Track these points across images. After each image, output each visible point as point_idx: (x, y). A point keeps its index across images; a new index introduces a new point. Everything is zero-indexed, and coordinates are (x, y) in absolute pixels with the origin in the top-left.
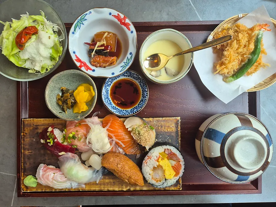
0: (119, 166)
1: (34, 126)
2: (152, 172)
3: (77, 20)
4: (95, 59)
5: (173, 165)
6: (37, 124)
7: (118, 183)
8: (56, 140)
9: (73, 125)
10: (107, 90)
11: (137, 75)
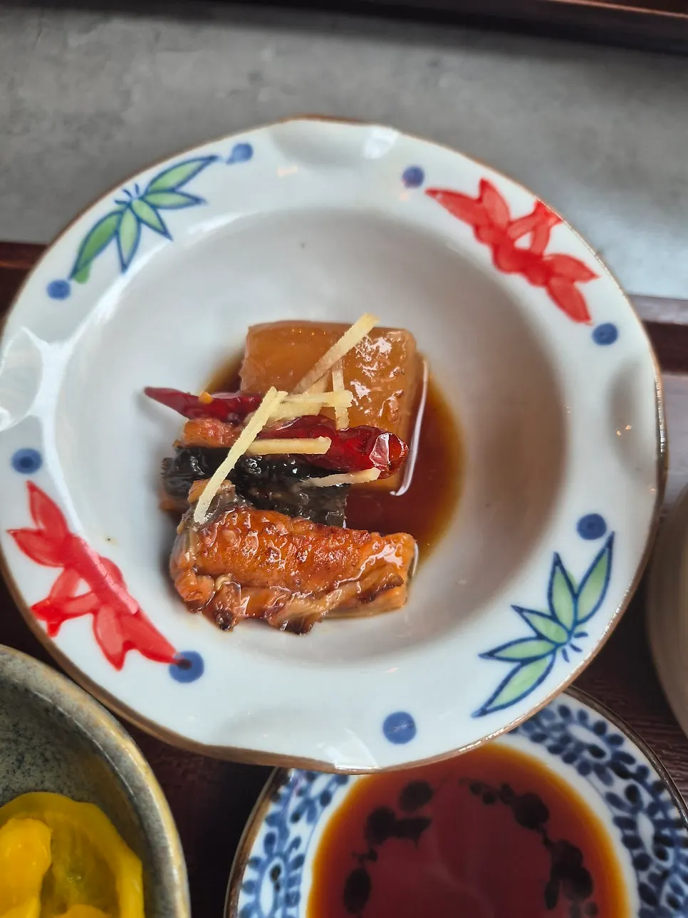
3: (118, 194)
4: (223, 542)
10: (294, 855)
11: (599, 729)
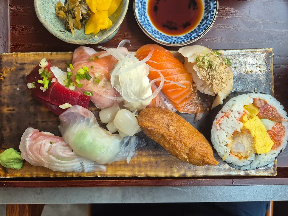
0: (171, 128)
1: (18, 65)
2: (231, 141)
5: (270, 129)
6: (23, 62)
7: (163, 163)
8: (53, 80)
9: (85, 59)
